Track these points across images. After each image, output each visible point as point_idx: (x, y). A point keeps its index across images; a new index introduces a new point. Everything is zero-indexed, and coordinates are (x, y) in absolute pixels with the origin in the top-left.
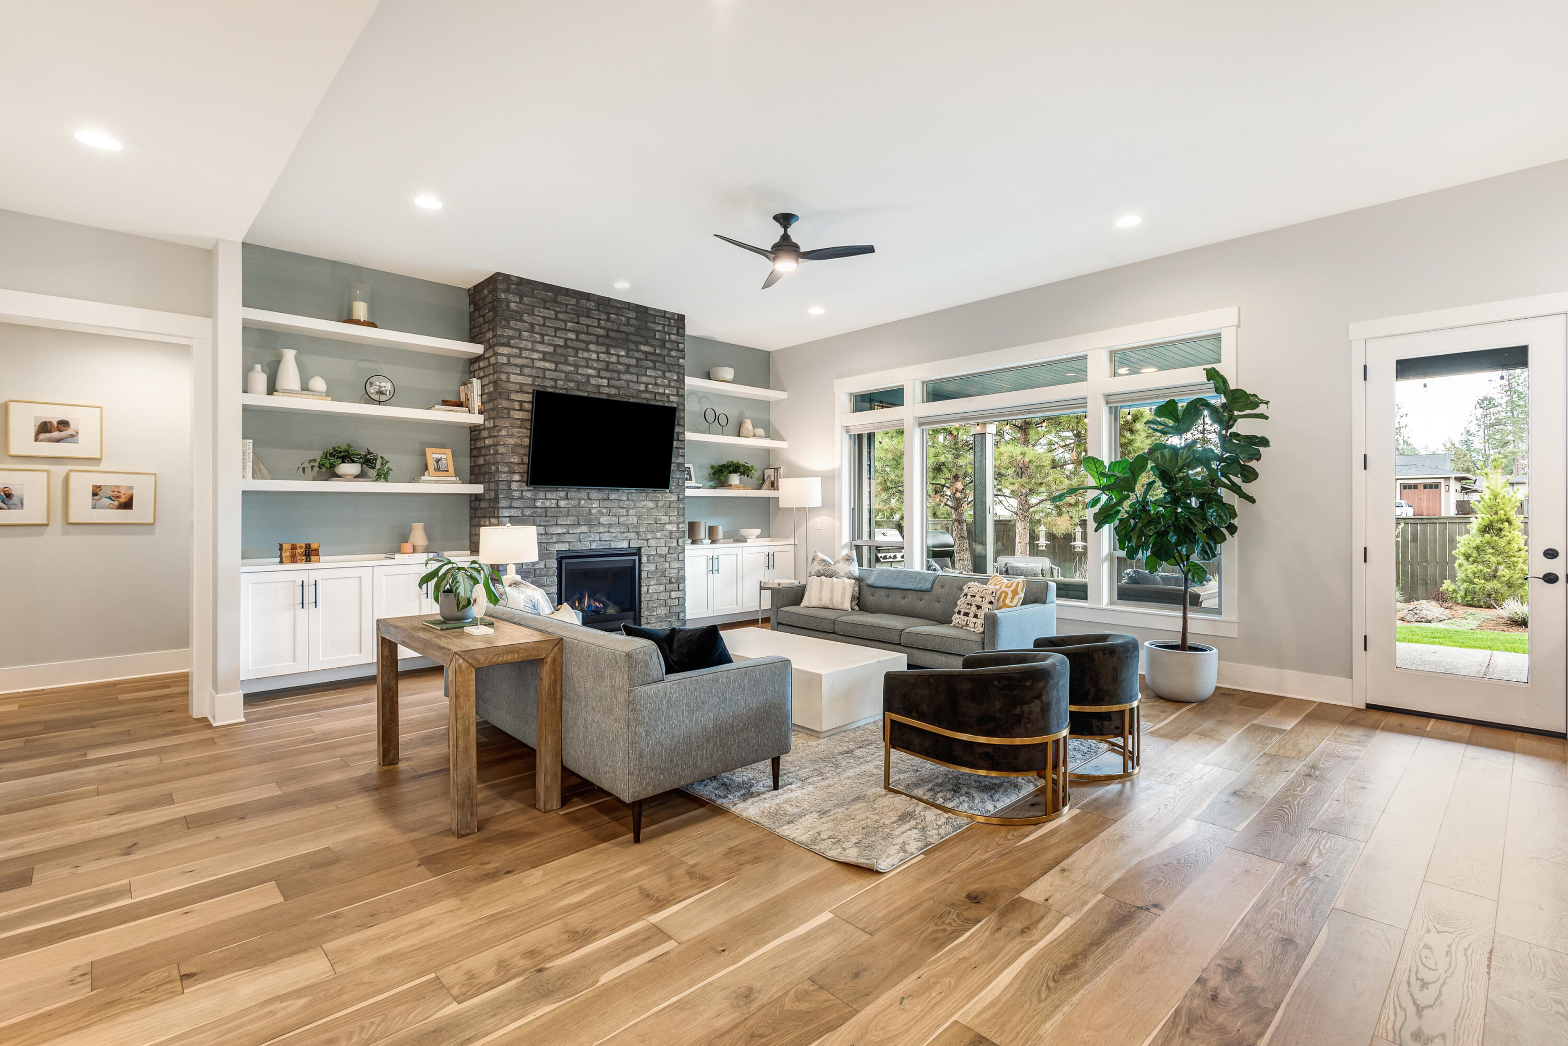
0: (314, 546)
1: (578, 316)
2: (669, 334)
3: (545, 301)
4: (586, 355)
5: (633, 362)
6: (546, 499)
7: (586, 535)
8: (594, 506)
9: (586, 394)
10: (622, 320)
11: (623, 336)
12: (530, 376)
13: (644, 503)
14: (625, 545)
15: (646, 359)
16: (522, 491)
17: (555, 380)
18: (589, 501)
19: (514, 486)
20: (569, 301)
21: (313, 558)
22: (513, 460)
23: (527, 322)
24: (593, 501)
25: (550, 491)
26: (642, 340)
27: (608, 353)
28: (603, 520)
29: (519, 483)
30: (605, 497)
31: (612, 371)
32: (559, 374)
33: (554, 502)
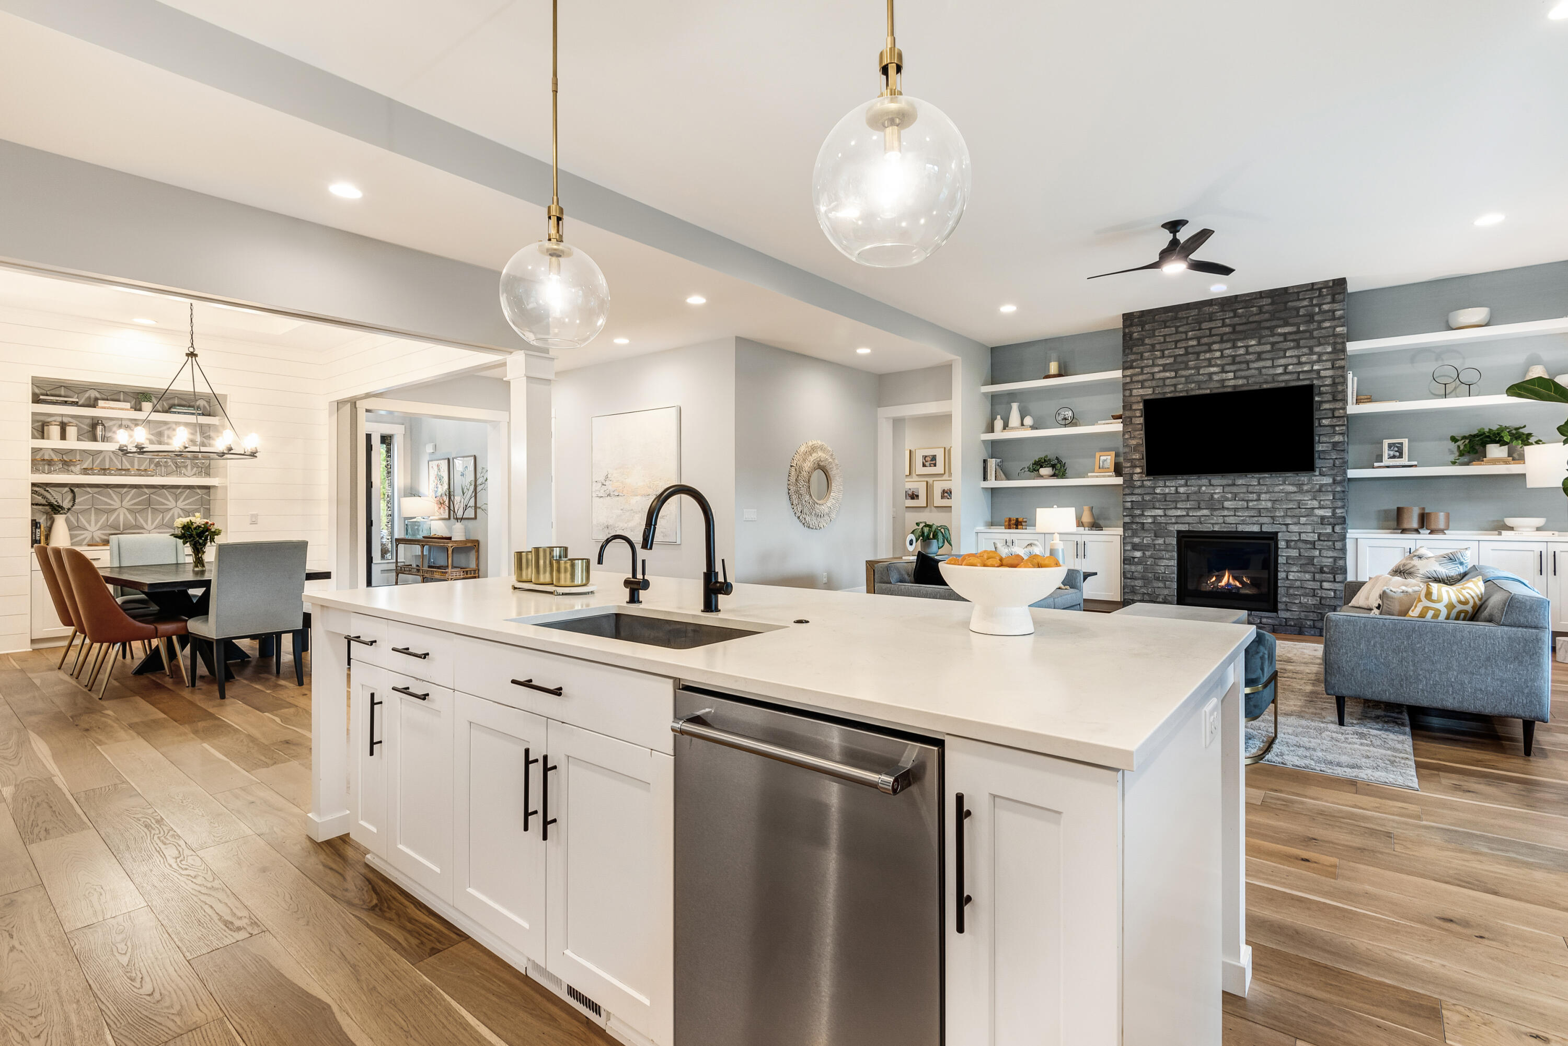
0: (1020, 520)
1: (1200, 323)
2: (1319, 305)
3: (1165, 322)
4: (1208, 356)
5: (1268, 347)
6: (1165, 486)
7: (1207, 518)
8: (1217, 491)
9: (1208, 392)
10: (1253, 311)
11: (1254, 326)
12: (1150, 388)
13: (1281, 487)
14: (1256, 529)
15: (1285, 340)
16: (1143, 481)
17: (1175, 385)
18: (1211, 487)
19: (1136, 477)
20: (1189, 313)
21: (1019, 527)
22: (1134, 457)
23: (1149, 345)
24: (1215, 487)
25: (1169, 480)
26: (1281, 322)
27: (1234, 347)
28: (1227, 504)
29: (1139, 475)
30: (1230, 482)
31: (1240, 363)
32: (1179, 379)
33: (1173, 489)
